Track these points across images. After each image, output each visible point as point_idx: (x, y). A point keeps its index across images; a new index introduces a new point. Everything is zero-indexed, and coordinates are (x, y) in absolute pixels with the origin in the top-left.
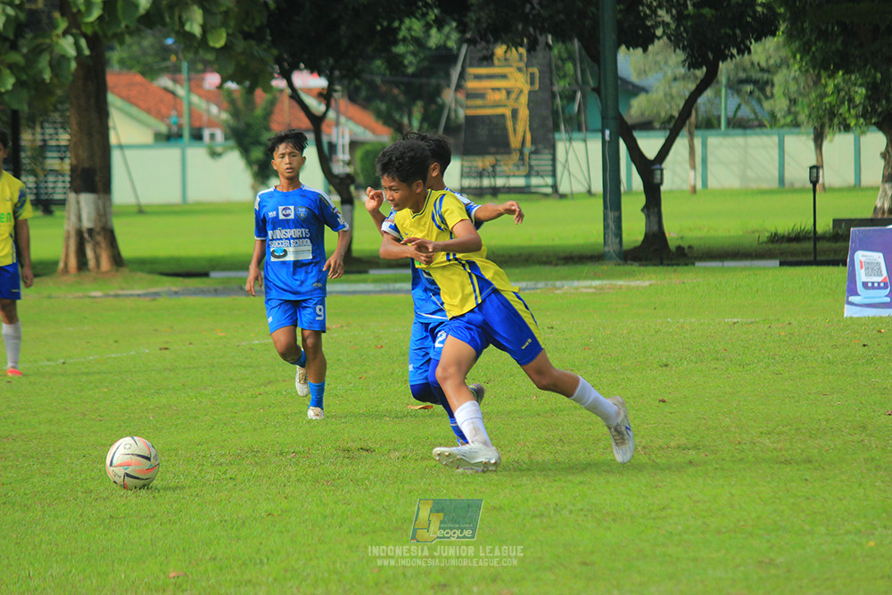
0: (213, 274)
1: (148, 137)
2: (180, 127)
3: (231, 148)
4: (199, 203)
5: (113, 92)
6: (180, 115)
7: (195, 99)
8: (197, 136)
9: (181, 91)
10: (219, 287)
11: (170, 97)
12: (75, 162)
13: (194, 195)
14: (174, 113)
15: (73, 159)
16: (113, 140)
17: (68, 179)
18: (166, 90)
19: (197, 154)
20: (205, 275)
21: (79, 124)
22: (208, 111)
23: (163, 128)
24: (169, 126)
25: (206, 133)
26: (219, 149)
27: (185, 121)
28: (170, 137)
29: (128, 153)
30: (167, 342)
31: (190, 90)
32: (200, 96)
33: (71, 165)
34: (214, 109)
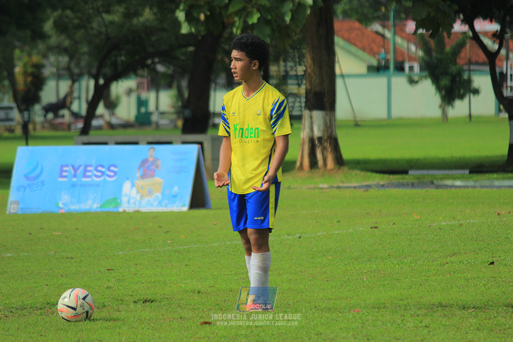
0: (410, 172)
1: (363, 69)
2: (387, 61)
3: (426, 77)
4: (401, 119)
5: (338, 35)
6: (387, 52)
7: (399, 40)
8: (400, 68)
9: (388, 34)
10: (416, 181)
11: (380, 38)
12: (309, 87)
13: (396, 113)
14: (383, 51)
15: (308, 85)
16: (338, 71)
17: (303, 100)
18: (377, 33)
19: (399, 81)
20: (406, 172)
21: (313, 59)
22: (408, 49)
23: (374, 62)
24: (379, 61)
25: (407, 66)
26: (416, 78)
27: (391, 56)
28: (379, 69)
29: (348, 80)
30: (376, 223)
31: (395, 33)
32: (402, 37)
33: (306, 89)
34: (413, 48)
